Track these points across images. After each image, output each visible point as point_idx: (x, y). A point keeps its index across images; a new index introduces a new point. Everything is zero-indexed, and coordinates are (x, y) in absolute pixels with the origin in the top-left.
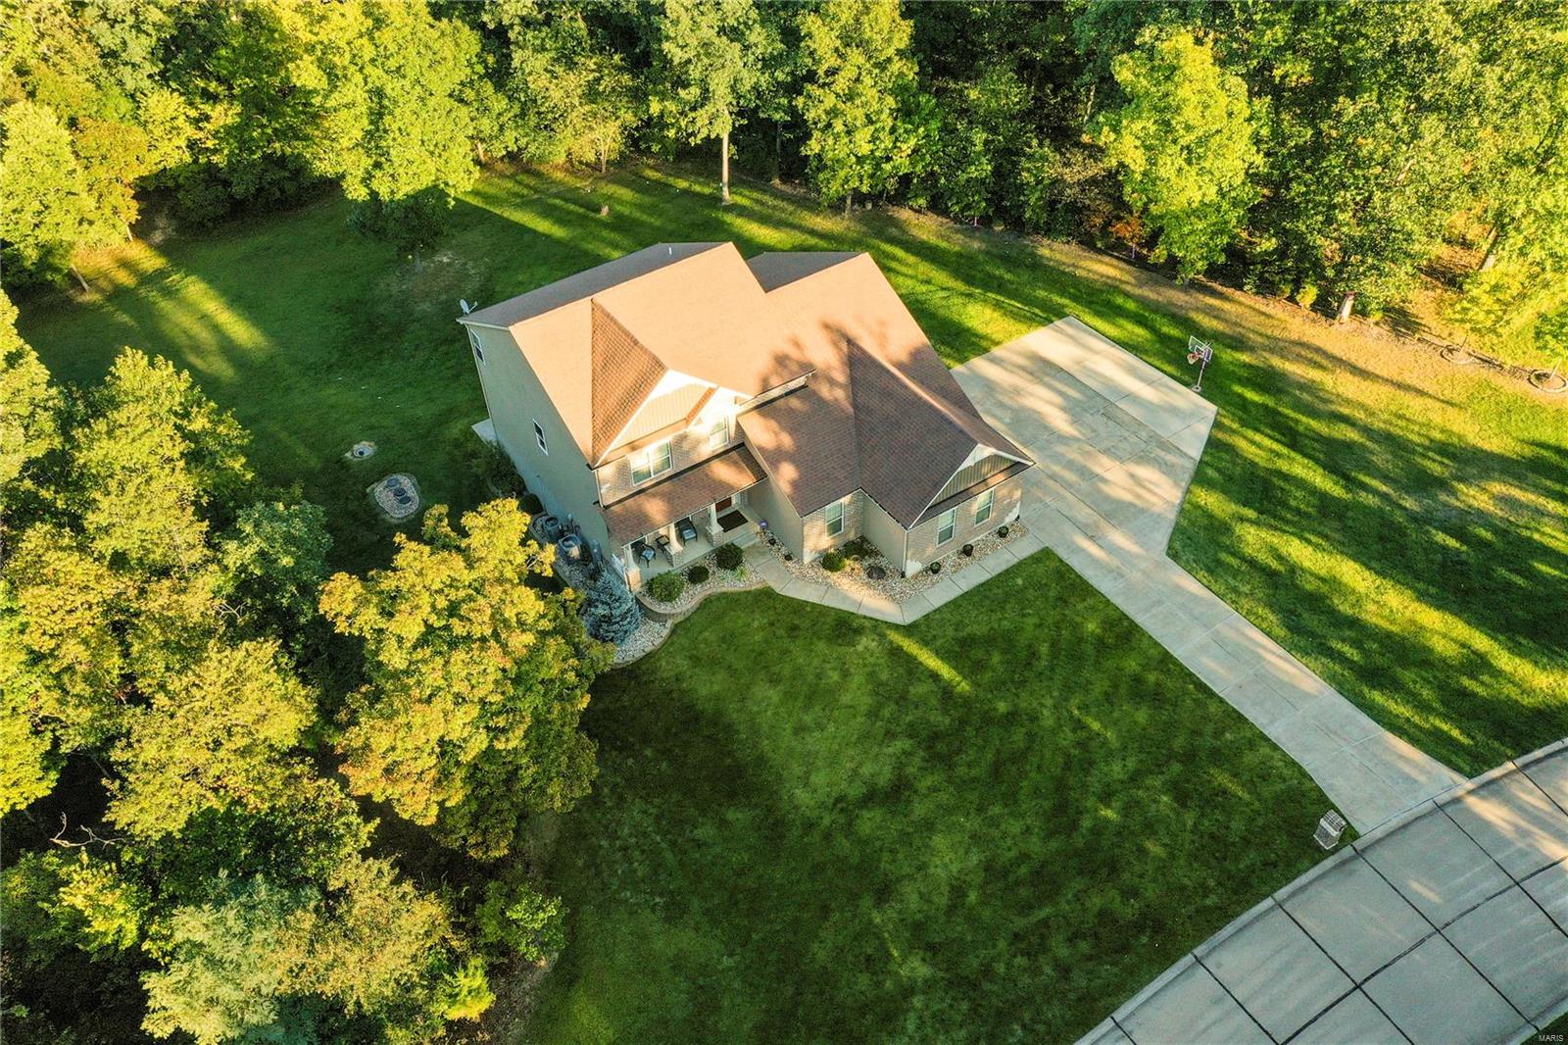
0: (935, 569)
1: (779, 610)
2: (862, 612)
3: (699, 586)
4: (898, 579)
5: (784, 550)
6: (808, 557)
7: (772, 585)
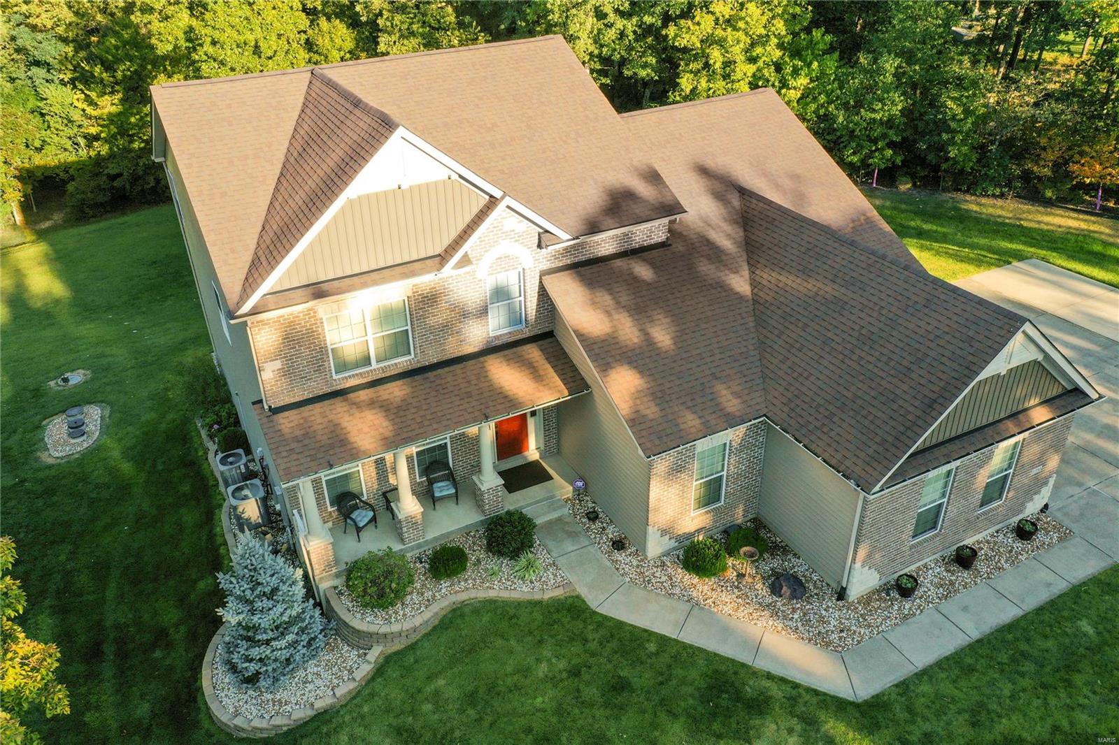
0: (905, 588)
1: (593, 646)
2: (761, 664)
3: (445, 584)
4: (831, 602)
5: (612, 532)
6: (655, 546)
7: (583, 591)
